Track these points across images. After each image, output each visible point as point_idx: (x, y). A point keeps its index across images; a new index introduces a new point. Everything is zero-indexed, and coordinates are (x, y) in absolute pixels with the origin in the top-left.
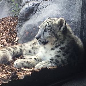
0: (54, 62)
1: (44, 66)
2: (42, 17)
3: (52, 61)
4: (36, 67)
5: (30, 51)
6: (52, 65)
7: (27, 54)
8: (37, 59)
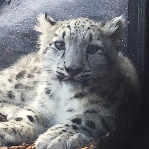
0: (83, 128)
1: (59, 140)
2: (28, 9)
3: (78, 126)
4: (38, 145)
5: (10, 95)
6: (79, 136)
7: (4, 101)
8: (35, 118)
